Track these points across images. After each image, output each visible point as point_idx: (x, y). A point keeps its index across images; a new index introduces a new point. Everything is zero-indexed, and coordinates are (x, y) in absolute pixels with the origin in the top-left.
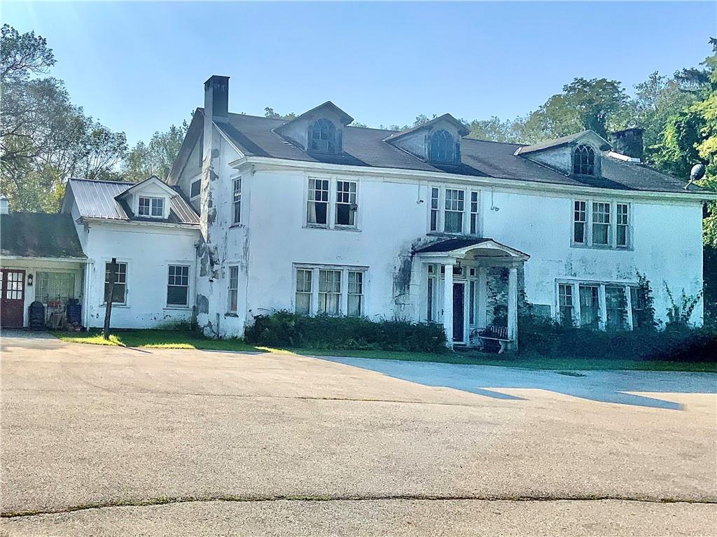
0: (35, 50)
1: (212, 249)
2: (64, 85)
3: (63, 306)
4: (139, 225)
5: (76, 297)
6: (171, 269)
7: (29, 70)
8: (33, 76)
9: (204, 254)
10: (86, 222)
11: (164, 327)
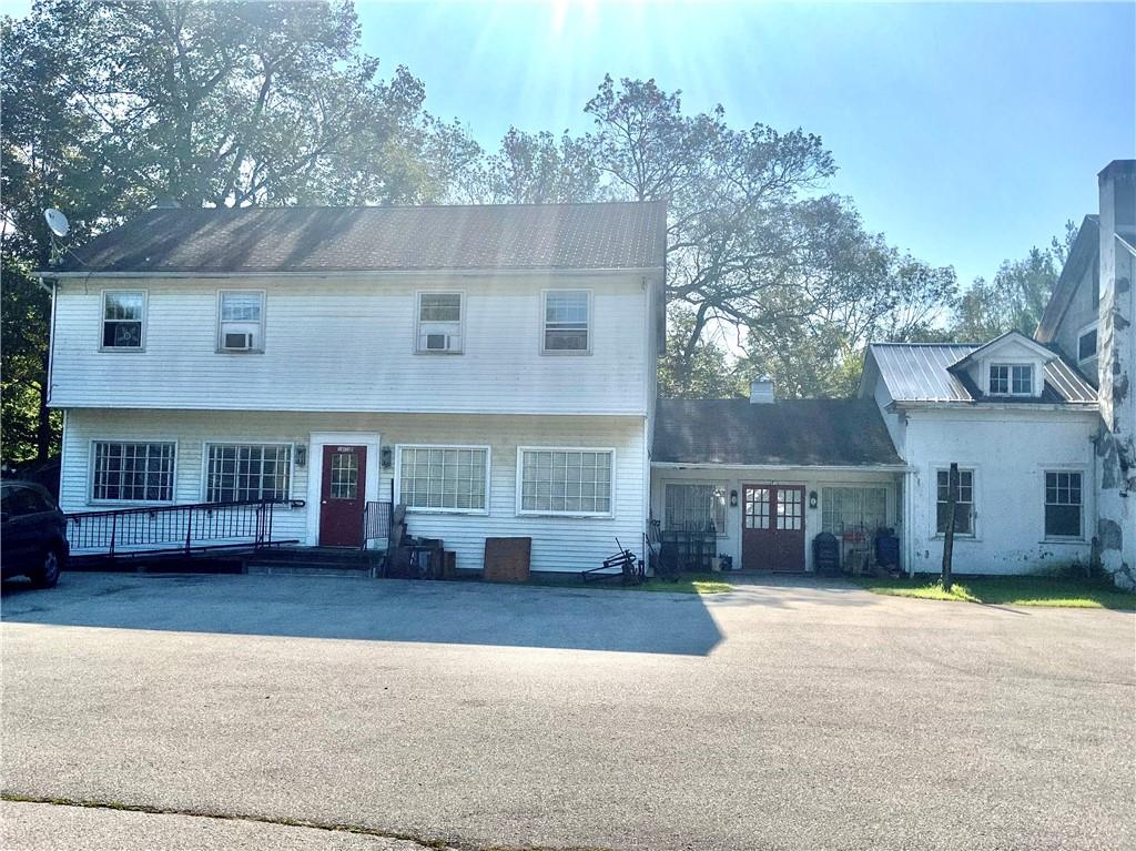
0: (804, 156)
1: (1123, 443)
2: (853, 204)
3: (868, 539)
4: (991, 410)
5: (889, 524)
6: (1050, 477)
7: (795, 187)
8: (802, 195)
9: (1109, 451)
10: (902, 410)
11: (1044, 571)
